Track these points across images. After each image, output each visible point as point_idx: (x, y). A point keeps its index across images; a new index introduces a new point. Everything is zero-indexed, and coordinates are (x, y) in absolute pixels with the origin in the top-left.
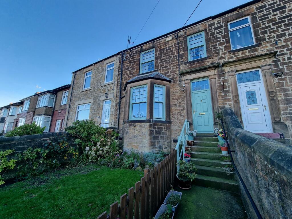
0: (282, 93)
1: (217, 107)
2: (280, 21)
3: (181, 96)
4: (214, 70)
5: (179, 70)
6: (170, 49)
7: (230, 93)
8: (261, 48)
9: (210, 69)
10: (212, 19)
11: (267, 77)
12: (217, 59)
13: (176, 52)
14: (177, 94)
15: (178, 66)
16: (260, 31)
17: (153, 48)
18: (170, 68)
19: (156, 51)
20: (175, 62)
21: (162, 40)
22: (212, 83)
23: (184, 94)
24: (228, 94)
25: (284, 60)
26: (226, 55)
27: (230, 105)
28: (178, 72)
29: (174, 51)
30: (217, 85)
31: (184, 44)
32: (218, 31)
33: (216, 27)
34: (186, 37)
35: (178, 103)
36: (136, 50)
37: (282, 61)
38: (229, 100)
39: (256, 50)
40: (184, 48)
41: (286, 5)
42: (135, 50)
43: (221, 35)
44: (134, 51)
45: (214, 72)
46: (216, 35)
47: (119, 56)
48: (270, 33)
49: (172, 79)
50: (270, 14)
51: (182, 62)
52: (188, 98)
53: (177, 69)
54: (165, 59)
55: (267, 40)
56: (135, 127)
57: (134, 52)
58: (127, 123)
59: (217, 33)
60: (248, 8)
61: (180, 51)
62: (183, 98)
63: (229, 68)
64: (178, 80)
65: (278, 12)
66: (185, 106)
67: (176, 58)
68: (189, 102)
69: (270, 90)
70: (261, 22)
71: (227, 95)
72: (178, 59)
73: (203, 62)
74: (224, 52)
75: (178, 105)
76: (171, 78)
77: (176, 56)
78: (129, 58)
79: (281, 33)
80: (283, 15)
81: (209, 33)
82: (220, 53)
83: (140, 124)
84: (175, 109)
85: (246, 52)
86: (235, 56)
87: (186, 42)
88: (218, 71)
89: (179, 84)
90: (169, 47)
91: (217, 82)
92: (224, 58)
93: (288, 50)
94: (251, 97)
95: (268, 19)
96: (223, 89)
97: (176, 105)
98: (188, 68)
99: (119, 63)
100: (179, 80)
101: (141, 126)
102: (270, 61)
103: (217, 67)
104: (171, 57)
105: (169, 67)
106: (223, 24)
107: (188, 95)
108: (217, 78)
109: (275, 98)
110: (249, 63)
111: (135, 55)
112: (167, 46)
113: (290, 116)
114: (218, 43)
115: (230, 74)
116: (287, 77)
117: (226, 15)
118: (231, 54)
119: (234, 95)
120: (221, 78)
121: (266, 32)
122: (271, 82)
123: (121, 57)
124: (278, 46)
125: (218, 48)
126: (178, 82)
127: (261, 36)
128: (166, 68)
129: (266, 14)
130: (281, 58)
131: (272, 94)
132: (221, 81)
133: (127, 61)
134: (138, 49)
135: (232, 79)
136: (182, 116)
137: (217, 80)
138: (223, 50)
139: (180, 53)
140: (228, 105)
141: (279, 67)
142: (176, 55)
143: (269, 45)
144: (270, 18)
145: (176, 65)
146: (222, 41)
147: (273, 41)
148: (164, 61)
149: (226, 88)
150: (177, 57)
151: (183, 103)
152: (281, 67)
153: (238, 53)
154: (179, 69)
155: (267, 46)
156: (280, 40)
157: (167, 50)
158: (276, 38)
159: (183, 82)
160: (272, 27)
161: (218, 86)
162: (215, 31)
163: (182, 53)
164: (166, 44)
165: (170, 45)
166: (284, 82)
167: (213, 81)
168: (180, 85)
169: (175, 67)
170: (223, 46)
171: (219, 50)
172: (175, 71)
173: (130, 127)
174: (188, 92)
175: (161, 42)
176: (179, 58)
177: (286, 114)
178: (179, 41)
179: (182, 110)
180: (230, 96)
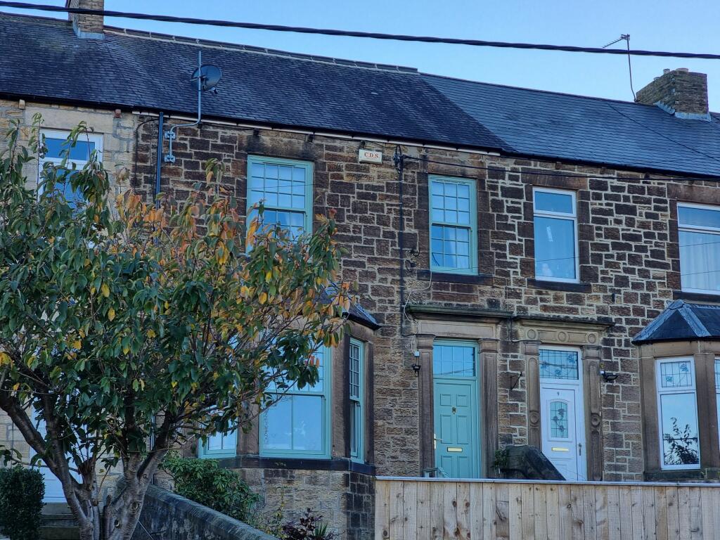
0: (610, 421)
1: (494, 436)
2: (624, 242)
3: (404, 384)
4: (494, 326)
5: (401, 293)
6: (374, 197)
7: (524, 401)
8: (588, 298)
9: (488, 321)
10: (498, 155)
11: (592, 377)
12: (503, 291)
13: (392, 216)
14: (395, 378)
15: (398, 277)
16: (590, 252)
17: (305, 157)
18: (371, 276)
19: (319, 182)
20: (390, 257)
21: (344, 144)
22: (488, 362)
23: (414, 382)
24: (519, 403)
25: (620, 341)
26: (522, 288)
27: (521, 434)
28: (397, 298)
29: (386, 211)
30: (499, 372)
31: (419, 199)
32: (512, 202)
33: (508, 186)
34: (423, 177)
35: (397, 407)
36: (229, 133)
37: (616, 347)
38: (519, 420)
39: (579, 301)
40: (417, 214)
41: (637, 205)
42: (220, 132)
43: (516, 221)
44: (215, 135)
45: (492, 332)
46: (505, 213)
47: (130, 122)
48: (608, 265)
49: (378, 317)
50: (610, 213)
51: (413, 265)
52: (426, 395)
53: (396, 287)
54: (354, 232)
55: (600, 283)
56: (290, 482)
57: (219, 142)
59: (510, 210)
60: (576, 170)
61: (406, 222)
62: (411, 393)
63: (527, 329)
64: (398, 328)
65: (623, 217)
66: (417, 420)
67: (393, 244)
68: (427, 411)
69: (594, 411)
70: (595, 225)
71: (517, 405)
72: (398, 248)
73: (470, 290)
74: (519, 277)
75: (394, 415)
76: (374, 312)
77: (392, 235)
78: (190, 156)
79: (623, 274)
80: (629, 230)
81: (491, 198)
82: (512, 276)
83: (308, 472)
84: (387, 426)
85: (562, 298)
86: (542, 300)
87: (424, 193)
88: (504, 331)
89: (402, 345)
90: (368, 187)
91: (499, 363)
92: (518, 296)
93: (628, 322)
94: (559, 417)
95: (606, 226)
96: (512, 388)
97: (389, 412)
98: (429, 295)
99: (137, 158)
100: (402, 330)
101: (313, 481)
102: (599, 338)
103: (506, 319)
104: (374, 231)
105: (369, 267)
106: (523, 187)
107: (427, 385)
108: (499, 350)
109: (599, 431)
110: (565, 331)
111: (225, 155)
112: (364, 182)
113: (614, 472)
114: (508, 242)
115: (530, 347)
116: (620, 385)
117: (532, 163)
118: (534, 291)
119: (532, 408)
120: (510, 354)
121: (597, 259)
122: (596, 390)
123: (141, 131)
124: (615, 305)
125: (509, 260)
126: (398, 336)
127: (591, 265)
128: (359, 270)
129: (606, 210)
130: (616, 336)
131: (596, 420)
132: (508, 363)
133: (183, 169)
134: (237, 133)
135: (532, 364)
136: (407, 451)
137: (499, 357)
138: (519, 270)
139: (407, 230)
140: (517, 434)
141: (611, 358)
142: (391, 229)
143: (601, 295)
144: (609, 226)
145: (390, 271)
146: (517, 242)
147: (610, 290)
148: (352, 239)
149: (517, 387)
150: (397, 240)
151: (411, 411)
152: (614, 359)
153: (547, 294)
154: (402, 289)
155: (598, 298)
156: (619, 292)
157: (361, 196)
158: (613, 284)
159: (413, 340)
160: (611, 252)
161: (501, 374)
162: (505, 199)
163: (414, 231)
164: (358, 169)
165: (375, 184)
166: (615, 394)
167: (490, 356)
168: (404, 348)
169: (390, 278)
170: (519, 257)
171: (509, 265)
172: (388, 292)
173: (270, 482)
174: (426, 375)
175: (341, 150)
176: (401, 245)
177: (610, 467)
178: (403, 182)
179: (408, 432)
180: (523, 408)
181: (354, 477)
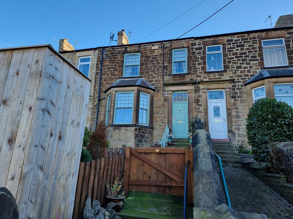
0: (235, 111)
1: (192, 117)
2: (240, 55)
3: (163, 105)
4: (192, 86)
5: (163, 81)
6: (156, 58)
7: (202, 106)
8: (226, 74)
9: (189, 85)
10: (194, 39)
11: (228, 97)
12: (195, 76)
13: (161, 62)
14: (160, 103)
15: (162, 77)
16: (227, 60)
17: (138, 52)
18: (155, 77)
19: (142, 57)
20: (160, 72)
21: (149, 46)
22: (190, 96)
23: (166, 104)
24: (200, 107)
25: (239, 86)
26: (202, 74)
27: (201, 116)
28: (162, 82)
29: (159, 61)
30: (193, 99)
31: (169, 56)
32: (198, 51)
33: (197, 47)
34: (171, 50)
35: (161, 111)
36: (119, 49)
37: (237, 87)
38: (201, 112)
39: (222, 75)
40: (168, 60)
41: (245, 44)
42: (117, 50)
43: (200, 56)
44: (116, 50)
45: (191, 87)
46: (196, 55)
47: (97, 51)
48: (233, 63)
49: (156, 88)
50: (234, 48)
51: (167, 73)
52: (170, 107)
53: (162, 79)
54: (150, 67)
55: (230, 69)
56: (120, 131)
57: (117, 52)
58: (111, 127)
59: (197, 53)
60: (221, 38)
61: (165, 63)
62: (165, 107)
63: (203, 85)
64: (162, 90)
65: (239, 48)
66: (167, 114)
67: (161, 69)
68: (170, 111)
69: (228, 108)
70: (228, 52)
71: (199, 108)
72: (162, 69)
73: (184, 77)
74: (201, 71)
75: (160, 113)
76: (155, 86)
77: (161, 66)
78: (110, 56)
79: (240, 65)
80: (242, 52)
81: (191, 51)
82: (198, 71)
83: (125, 128)
84: (158, 116)
85: (216, 75)
86: (208, 77)
87: (171, 54)
88: (195, 87)
89: (163, 94)
90: (154, 56)
91: (193, 96)
92: (200, 76)
93: (241, 79)
94: (217, 111)
95: (233, 52)
96: (197, 103)
97: (158, 112)
98: (171, 80)
99: (98, 59)
100: (163, 90)
101: (126, 130)
102: (230, 85)
103: (194, 83)
104: (156, 66)
105: (154, 75)
106: (202, 46)
107: (170, 104)
108: (193, 92)
109: (231, 114)
110: (217, 85)
111: (118, 55)
112: (153, 55)
113: (237, 127)
114: (197, 63)
115: (203, 91)
116: (239, 99)
117: (206, 39)
118: (206, 74)
119: (205, 108)
120: (197, 93)
121: (230, 62)
122: (229, 101)
123: (99, 53)
124: (237, 75)
125: (197, 67)
126: (162, 92)
127: (227, 64)
128: (151, 76)
129: (232, 47)
130: (237, 84)
131: (229, 110)
132: (196, 96)
133: (108, 60)
134: (121, 49)
135: (205, 95)
136: (163, 123)
137: (193, 95)
138: (201, 70)
139: (165, 65)
140: (200, 116)
141: (235, 91)
142: (161, 65)
143: (231, 72)
144: (234, 52)
145: (160, 75)
146: (200, 62)
147: (234, 71)
148: (150, 69)
149: (199, 102)
150: (162, 67)
151: (165, 111)
152: (236, 91)
153: (210, 75)
154: (163, 79)
155: (230, 74)
156: (238, 71)
157: (152, 58)
158: (236, 69)
159: (166, 92)
160: (235, 59)
161: (194, 99)
162: (196, 51)
163: (167, 64)
164: (152, 52)
165: (157, 54)
166: (237, 102)
167: (190, 95)
168: (163, 95)
169: (160, 77)
170: (201, 66)
171: (197, 68)
172: (159, 81)
173: (115, 131)
174: (170, 102)
175: (148, 48)
176: (163, 68)
177: (236, 125)
178: (164, 52)
179: (164, 117)
180: (202, 109)
181: (139, 129)
